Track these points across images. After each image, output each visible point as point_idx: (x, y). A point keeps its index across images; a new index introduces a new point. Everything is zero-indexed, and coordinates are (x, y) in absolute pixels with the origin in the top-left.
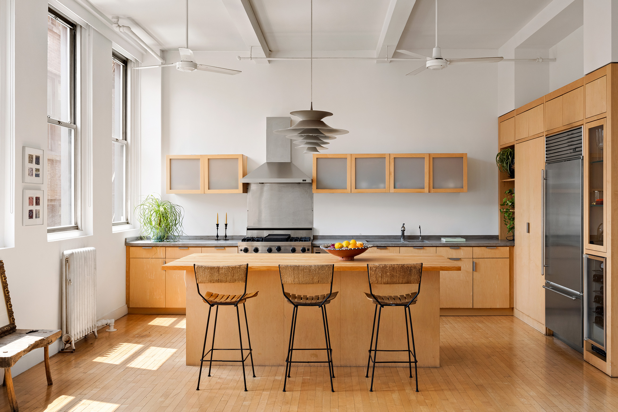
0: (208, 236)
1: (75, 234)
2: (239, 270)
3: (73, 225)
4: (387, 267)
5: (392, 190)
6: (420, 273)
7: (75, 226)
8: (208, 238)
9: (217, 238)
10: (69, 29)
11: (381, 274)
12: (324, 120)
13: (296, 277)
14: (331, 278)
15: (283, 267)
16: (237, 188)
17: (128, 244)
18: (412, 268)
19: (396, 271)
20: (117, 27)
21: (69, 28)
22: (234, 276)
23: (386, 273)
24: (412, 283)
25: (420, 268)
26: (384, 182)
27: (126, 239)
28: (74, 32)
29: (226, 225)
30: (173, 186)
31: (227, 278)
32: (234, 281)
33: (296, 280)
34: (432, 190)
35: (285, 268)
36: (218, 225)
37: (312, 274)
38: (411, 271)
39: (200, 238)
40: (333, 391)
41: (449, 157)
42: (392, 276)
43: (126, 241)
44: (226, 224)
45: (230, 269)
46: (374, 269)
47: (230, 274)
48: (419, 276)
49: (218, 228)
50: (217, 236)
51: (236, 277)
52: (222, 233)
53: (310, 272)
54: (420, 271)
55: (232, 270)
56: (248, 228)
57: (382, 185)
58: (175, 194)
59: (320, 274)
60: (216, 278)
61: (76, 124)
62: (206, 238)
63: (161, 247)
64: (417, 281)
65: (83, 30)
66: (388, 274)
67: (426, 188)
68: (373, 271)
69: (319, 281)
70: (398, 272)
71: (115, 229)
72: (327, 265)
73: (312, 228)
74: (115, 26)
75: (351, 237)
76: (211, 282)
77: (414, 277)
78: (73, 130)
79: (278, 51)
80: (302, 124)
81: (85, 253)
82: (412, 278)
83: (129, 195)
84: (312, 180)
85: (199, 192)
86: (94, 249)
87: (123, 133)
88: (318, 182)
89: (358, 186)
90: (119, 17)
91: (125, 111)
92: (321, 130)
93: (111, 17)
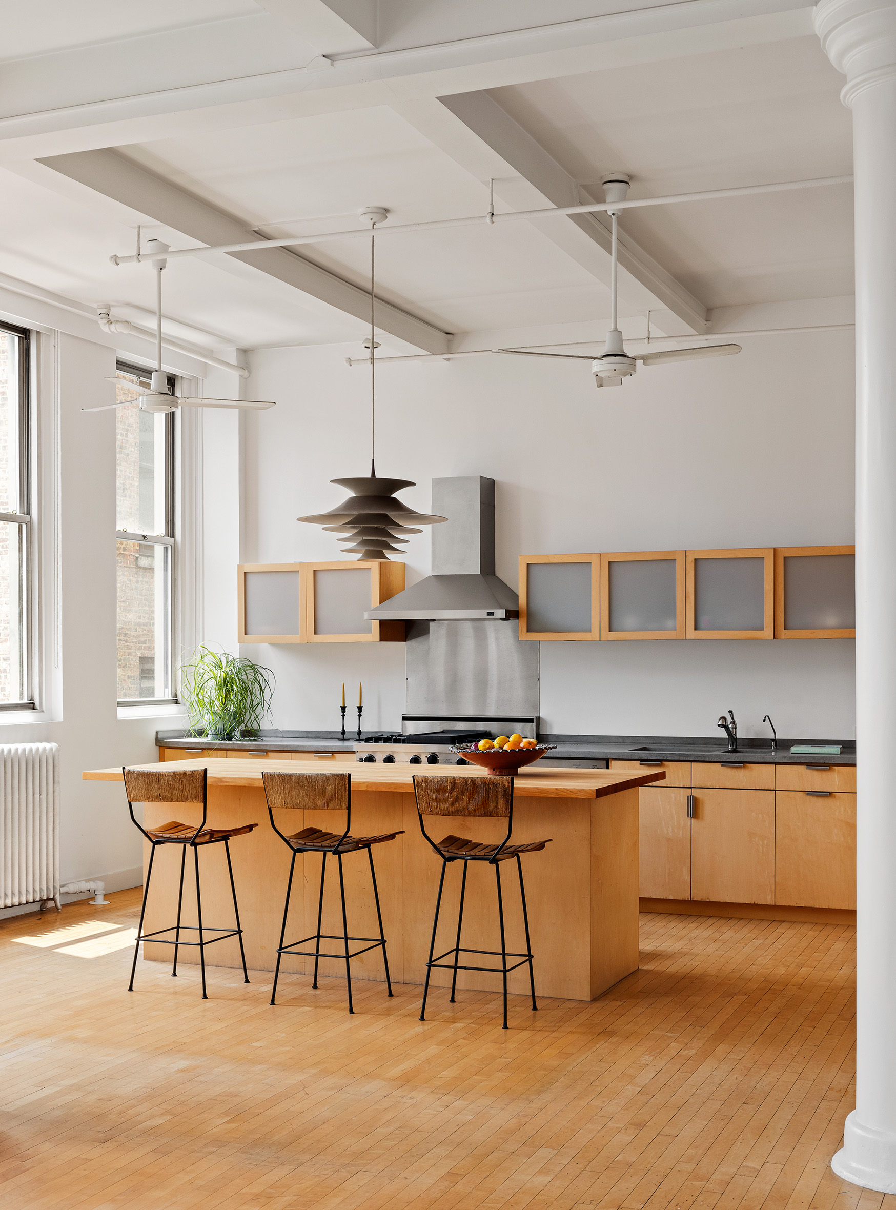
0: (330, 732)
1: (27, 717)
2: (192, 780)
3: (25, 701)
4: (446, 782)
5: (691, 634)
6: (508, 796)
7: (29, 703)
8: (330, 736)
9: (343, 735)
10: (17, 339)
11: (436, 795)
12: (398, 495)
13: (287, 795)
14: (346, 800)
15: (268, 776)
16: (369, 631)
17: (160, 743)
18: (492, 786)
19: (463, 791)
20: (105, 324)
21: (18, 337)
22: (183, 790)
23: (444, 793)
24: (495, 815)
25: (508, 787)
26: (673, 615)
27: (157, 733)
28: (27, 342)
29: (360, 709)
30: (251, 628)
31: (172, 794)
32: (184, 799)
33: (288, 800)
34: (783, 634)
35: (271, 778)
36: (344, 709)
37: (312, 790)
38: (490, 791)
39: (314, 736)
40: (352, 1012)
41: (822, 555)
42: (455, 800)
43: (157, 737)
44: (359, 706)
45: (177, 776)
46: (424, 785)
47: (176, 786)
48: (508, 802)
49: (343, 716)
50: (343, 732)
51: (186, 792)
52: (351, 726)
53: (309, 787)
54: (508, 793)
55: (180, 778)
56: (403, 716)
57: (670, 623)
58: (271, 644)
59: (327, 791)
60: (155, 793)
61: (31, 514)
62: (326, 736)
63: (216, 749)
64: (502, 811)
65: (43, 338)
66: (448, 795)
67: (766, 627)
68: (422, 790)
69: (324, 804)
70: (465, 792)
71: (124, 713)
72: (338, 776)
73: (535, 718)
74: (102, 322)
75: (621, 740)
76: (149, 798)
77: (498, 804)
78: (24, 526)
79: (465, 333)
80: (351, 503)
81: (27, 751)
82: (493, 805)
83: (179, 644)
84: (518, 611)
85: (296, 639)
86: (54, 745)
87: (167, 523)
88: (530, 615)
89: (615, 625)
90: (109, 306)
91: (170, 479)
92: (392, 515)
93: (95, 306)
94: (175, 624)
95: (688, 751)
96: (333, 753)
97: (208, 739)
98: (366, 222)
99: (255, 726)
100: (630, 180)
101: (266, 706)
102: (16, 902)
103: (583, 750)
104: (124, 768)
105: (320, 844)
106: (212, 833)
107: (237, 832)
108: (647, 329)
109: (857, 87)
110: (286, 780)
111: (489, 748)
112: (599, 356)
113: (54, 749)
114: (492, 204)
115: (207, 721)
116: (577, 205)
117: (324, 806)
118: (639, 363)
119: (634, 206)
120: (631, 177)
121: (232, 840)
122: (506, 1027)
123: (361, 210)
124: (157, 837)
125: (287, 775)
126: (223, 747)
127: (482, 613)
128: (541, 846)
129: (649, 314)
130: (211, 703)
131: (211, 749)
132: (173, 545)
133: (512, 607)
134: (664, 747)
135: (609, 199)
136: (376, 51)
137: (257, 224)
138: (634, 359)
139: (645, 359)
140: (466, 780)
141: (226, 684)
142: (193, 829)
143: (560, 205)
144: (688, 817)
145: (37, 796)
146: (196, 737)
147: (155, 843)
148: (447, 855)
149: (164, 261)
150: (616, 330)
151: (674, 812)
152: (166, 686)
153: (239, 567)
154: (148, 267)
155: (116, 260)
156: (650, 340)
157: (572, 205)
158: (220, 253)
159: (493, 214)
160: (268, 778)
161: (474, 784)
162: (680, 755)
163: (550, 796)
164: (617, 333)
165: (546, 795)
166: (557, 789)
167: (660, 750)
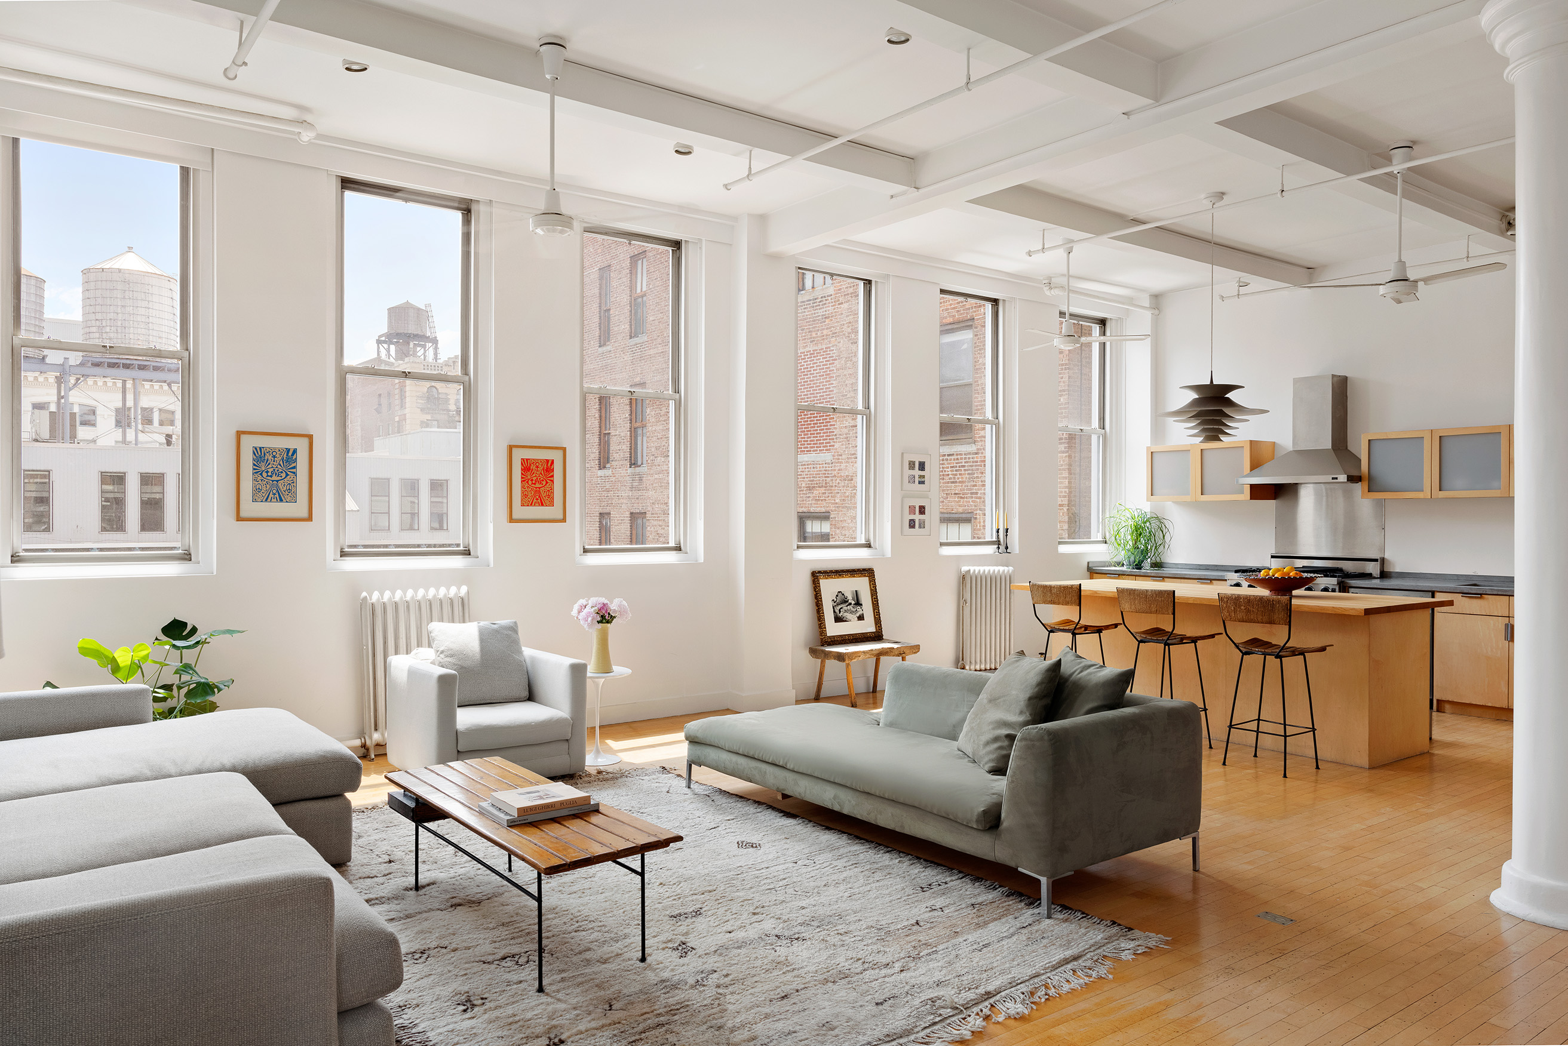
0: (1216, 566)
2: (1072, 591)
4: (1242, 598)
6: (1287, 611)
8: (1216, 568)
11: (1234, 607)
12: (1231, 395)
13: (1133, 603)
14: (1171, 608)
16: (1242, 492)
17: (1090, 570)
18: (1275, 603)
19: (1253, 604)
20: (1048, 290)
21: (990, 305)
22: (1066, 597)
23: (1240, 606)
24: (1278, 622)
25: (1287, 603)
27: (1088, 563)
28: (997, 307)
30: (1155, 492)
31: (1059, 599)
32: (1067, 603)
33: (1133, 607)
37: (1148, 600)
38: (1273, 606)
42: (1248, 611)
43: (1088, 566)
45: (1062, 588)
46: (1225, 600)
47: (1062, 594)
48: (1287, 614)
51: (1068, 599)
53: (1146, 598)
54: (1287, 608)
55: (1064, 590)
58: (1171, 502)
59: (1159, 601)
60: (1050, 598)
64: (1284, 620)
65: (1007, 303)
66: (1243, 608)
69: (1157, 610)
72: (1165, 591)
73: (1379, 558)
74: (1046, 289)
75: (1456, 578)
76: (1045, 602)
77: (1280, 615)
78: (994, 426)
79: (1324, 267)
80: (1195, 403)
81: (991, 572)
82: (1276, 617)
83: (1107, 503)
84: (1361, 476)
85: (1188, 498)
86: (1011, 568)
87: (1100, 419)
88: (1371, 479)
89: (1445, 484)
90: (1051, 277)
91: (1102, 389)
92: (1227, 410)
93: (1042, 279)
94: (1105, 488)
95: (1507, 587)
96: (1211, 580)
97: (1124, 568)
98: (1207, 204)
99: (1158, 560)
100: (1414, 144)
101: (1167, 546)
102: (983, 667)
103: (1411, 584)
104: (1030, 582)
105: (1161, 639)
106: (1086, 627)
107: (1107, 627)
108: (1466, 250)
109: (1513, 71)
110: (1131, 592)
111: (1267, 576)
112: (1383, 282)
113: (1010, 571)
114: (1282, 183)
115: (1122, 555)
116: (1369, 170)
117: (1156, 612)
118: (1421, 284)
119: (1431, 161)
120: (1414, 142)
121: (1104, 633)
122: (1285, 776)
123: (1203, 196)
124: (1051, 627)
125: (1132, 590)
126: (1133, 574)
127: (1329, 478)
128: (1323, 649)
129: (1469, 238)
130: (1126, 542)
131: (1124, 575)
132: (1104, 435)
133: (1355, 473)
134: (1494, 584)
135: (1394, 162)
136: (1157, 104)
137: (1132, 215)
138: (1416, 281)
139: (1426, 280)
140: (1255, 597)
141: (1138, 531)
142: (1074, 623)
143: (1349, 174)
144: (1505, 640)
145: (998, 601)
146: (1115, 566)
147: (1050, 632)
148: (1244, 650)
149: (1072, 248)
150: (1400, 261)
151: (1493, 635)
152: (1098, 532)
153: (1148, 448)
154: (1061, 253)
155: (1030, 254)
156: (1469, 259)
157: (1364, 171)
158: (1104, 238)
159: (1283, 191)
160: (1121, 591)
161: (1261, 600)
162: (1498, 590)
163: (1328, 612)
164: (1402, 264)
165: (1325, 612)
166: (1333, 607)
167: (1489, 586)
